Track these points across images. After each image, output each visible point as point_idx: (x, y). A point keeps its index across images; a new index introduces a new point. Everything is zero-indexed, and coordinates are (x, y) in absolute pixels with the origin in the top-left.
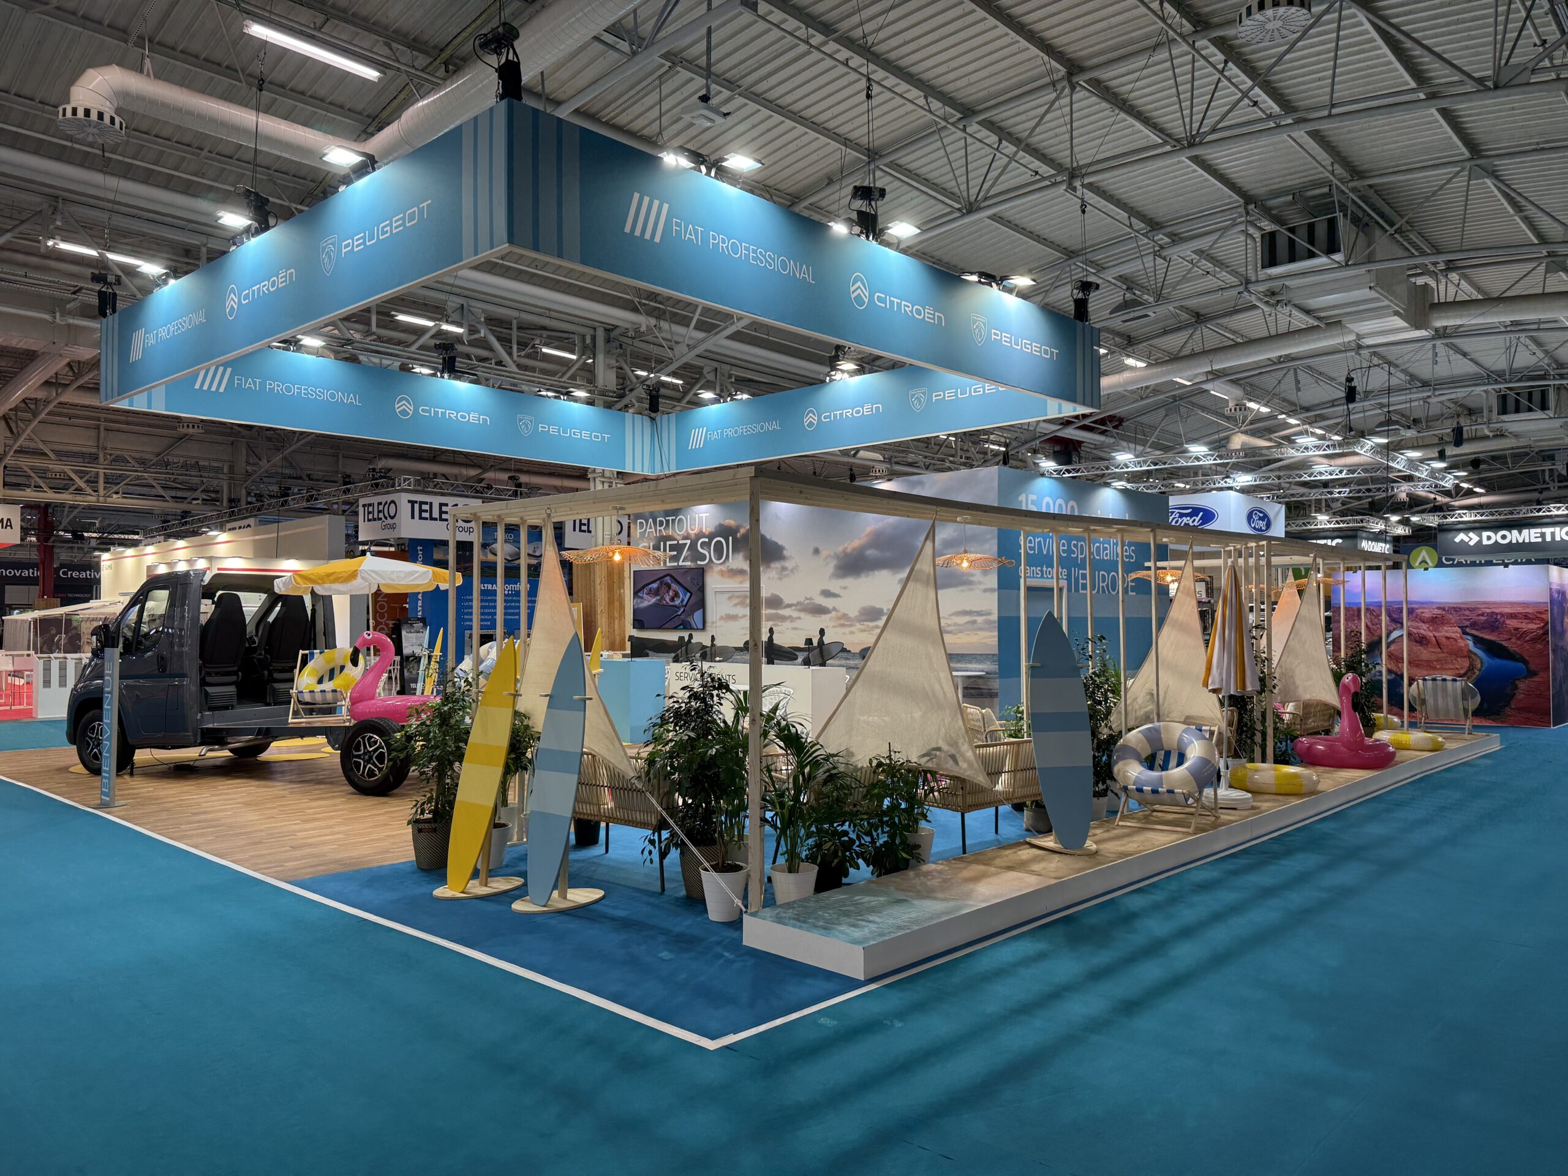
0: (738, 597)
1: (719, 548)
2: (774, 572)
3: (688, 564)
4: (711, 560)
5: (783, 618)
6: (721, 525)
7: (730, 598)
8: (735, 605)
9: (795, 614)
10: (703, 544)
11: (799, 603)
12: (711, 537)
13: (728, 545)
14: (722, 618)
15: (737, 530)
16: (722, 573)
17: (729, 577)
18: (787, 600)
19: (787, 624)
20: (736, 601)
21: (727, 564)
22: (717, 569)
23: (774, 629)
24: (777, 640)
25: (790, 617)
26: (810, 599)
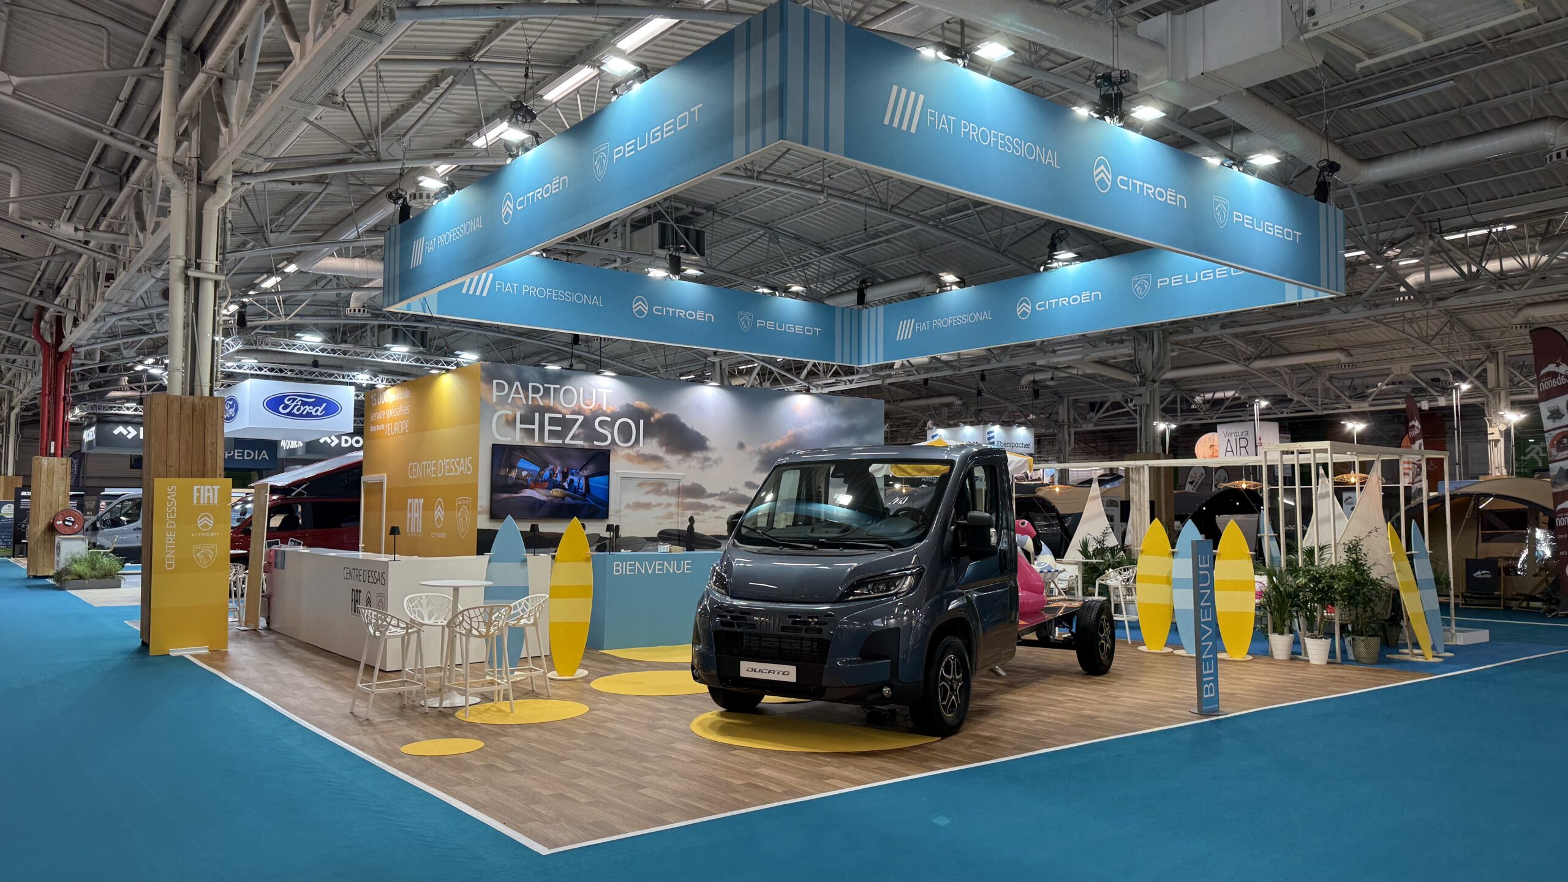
0: (651, 484)
1: (625, 431)
2: (695, 461)
3: (580, 443)
4: (613, 441)
5: (706, 508)
6: (628, 405)
7: (640, 485)
8: (647, 493)
9: (719, 504)
10: (601, 423)
11: (722, 494)
12: (615, 417)
13: (638, 429)
14: (628, 506)
15: (651, 413)
16: (629, 458)
17: (639, 462)
18: (709, 490)
19: (710, 513)
20: (649, 488)
21: (636, 448)
22: (622, 453)
23: (695, 517)
24: (698, 529)
25: (713, 506)
26: (735, 490)
